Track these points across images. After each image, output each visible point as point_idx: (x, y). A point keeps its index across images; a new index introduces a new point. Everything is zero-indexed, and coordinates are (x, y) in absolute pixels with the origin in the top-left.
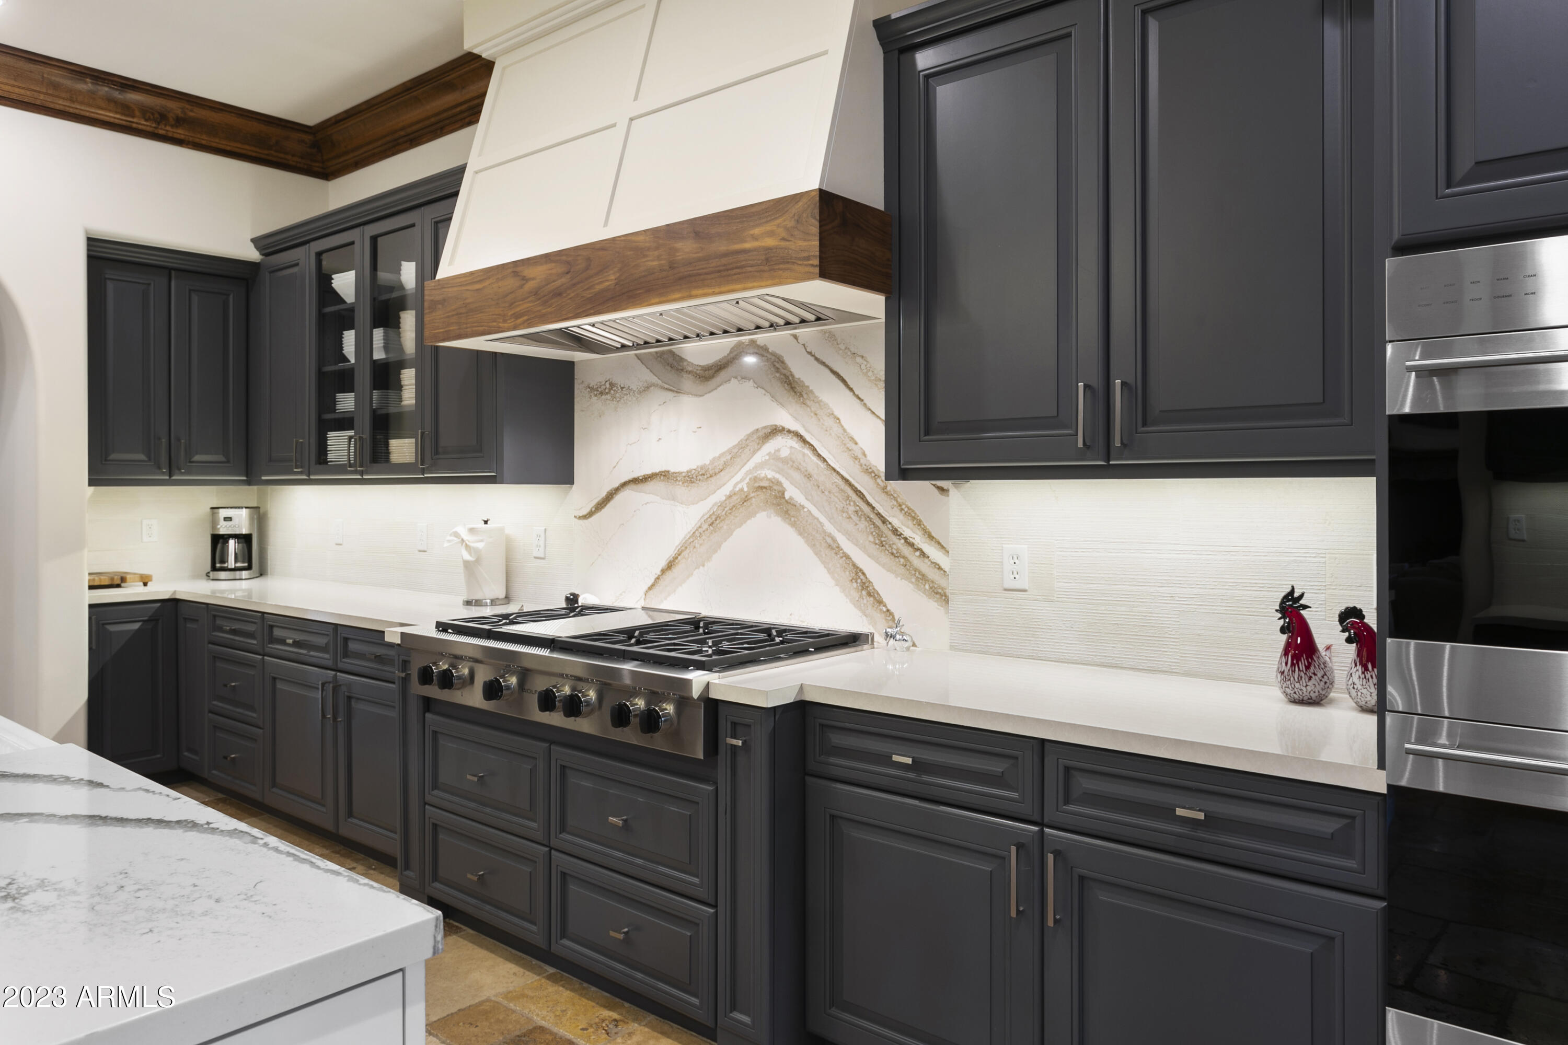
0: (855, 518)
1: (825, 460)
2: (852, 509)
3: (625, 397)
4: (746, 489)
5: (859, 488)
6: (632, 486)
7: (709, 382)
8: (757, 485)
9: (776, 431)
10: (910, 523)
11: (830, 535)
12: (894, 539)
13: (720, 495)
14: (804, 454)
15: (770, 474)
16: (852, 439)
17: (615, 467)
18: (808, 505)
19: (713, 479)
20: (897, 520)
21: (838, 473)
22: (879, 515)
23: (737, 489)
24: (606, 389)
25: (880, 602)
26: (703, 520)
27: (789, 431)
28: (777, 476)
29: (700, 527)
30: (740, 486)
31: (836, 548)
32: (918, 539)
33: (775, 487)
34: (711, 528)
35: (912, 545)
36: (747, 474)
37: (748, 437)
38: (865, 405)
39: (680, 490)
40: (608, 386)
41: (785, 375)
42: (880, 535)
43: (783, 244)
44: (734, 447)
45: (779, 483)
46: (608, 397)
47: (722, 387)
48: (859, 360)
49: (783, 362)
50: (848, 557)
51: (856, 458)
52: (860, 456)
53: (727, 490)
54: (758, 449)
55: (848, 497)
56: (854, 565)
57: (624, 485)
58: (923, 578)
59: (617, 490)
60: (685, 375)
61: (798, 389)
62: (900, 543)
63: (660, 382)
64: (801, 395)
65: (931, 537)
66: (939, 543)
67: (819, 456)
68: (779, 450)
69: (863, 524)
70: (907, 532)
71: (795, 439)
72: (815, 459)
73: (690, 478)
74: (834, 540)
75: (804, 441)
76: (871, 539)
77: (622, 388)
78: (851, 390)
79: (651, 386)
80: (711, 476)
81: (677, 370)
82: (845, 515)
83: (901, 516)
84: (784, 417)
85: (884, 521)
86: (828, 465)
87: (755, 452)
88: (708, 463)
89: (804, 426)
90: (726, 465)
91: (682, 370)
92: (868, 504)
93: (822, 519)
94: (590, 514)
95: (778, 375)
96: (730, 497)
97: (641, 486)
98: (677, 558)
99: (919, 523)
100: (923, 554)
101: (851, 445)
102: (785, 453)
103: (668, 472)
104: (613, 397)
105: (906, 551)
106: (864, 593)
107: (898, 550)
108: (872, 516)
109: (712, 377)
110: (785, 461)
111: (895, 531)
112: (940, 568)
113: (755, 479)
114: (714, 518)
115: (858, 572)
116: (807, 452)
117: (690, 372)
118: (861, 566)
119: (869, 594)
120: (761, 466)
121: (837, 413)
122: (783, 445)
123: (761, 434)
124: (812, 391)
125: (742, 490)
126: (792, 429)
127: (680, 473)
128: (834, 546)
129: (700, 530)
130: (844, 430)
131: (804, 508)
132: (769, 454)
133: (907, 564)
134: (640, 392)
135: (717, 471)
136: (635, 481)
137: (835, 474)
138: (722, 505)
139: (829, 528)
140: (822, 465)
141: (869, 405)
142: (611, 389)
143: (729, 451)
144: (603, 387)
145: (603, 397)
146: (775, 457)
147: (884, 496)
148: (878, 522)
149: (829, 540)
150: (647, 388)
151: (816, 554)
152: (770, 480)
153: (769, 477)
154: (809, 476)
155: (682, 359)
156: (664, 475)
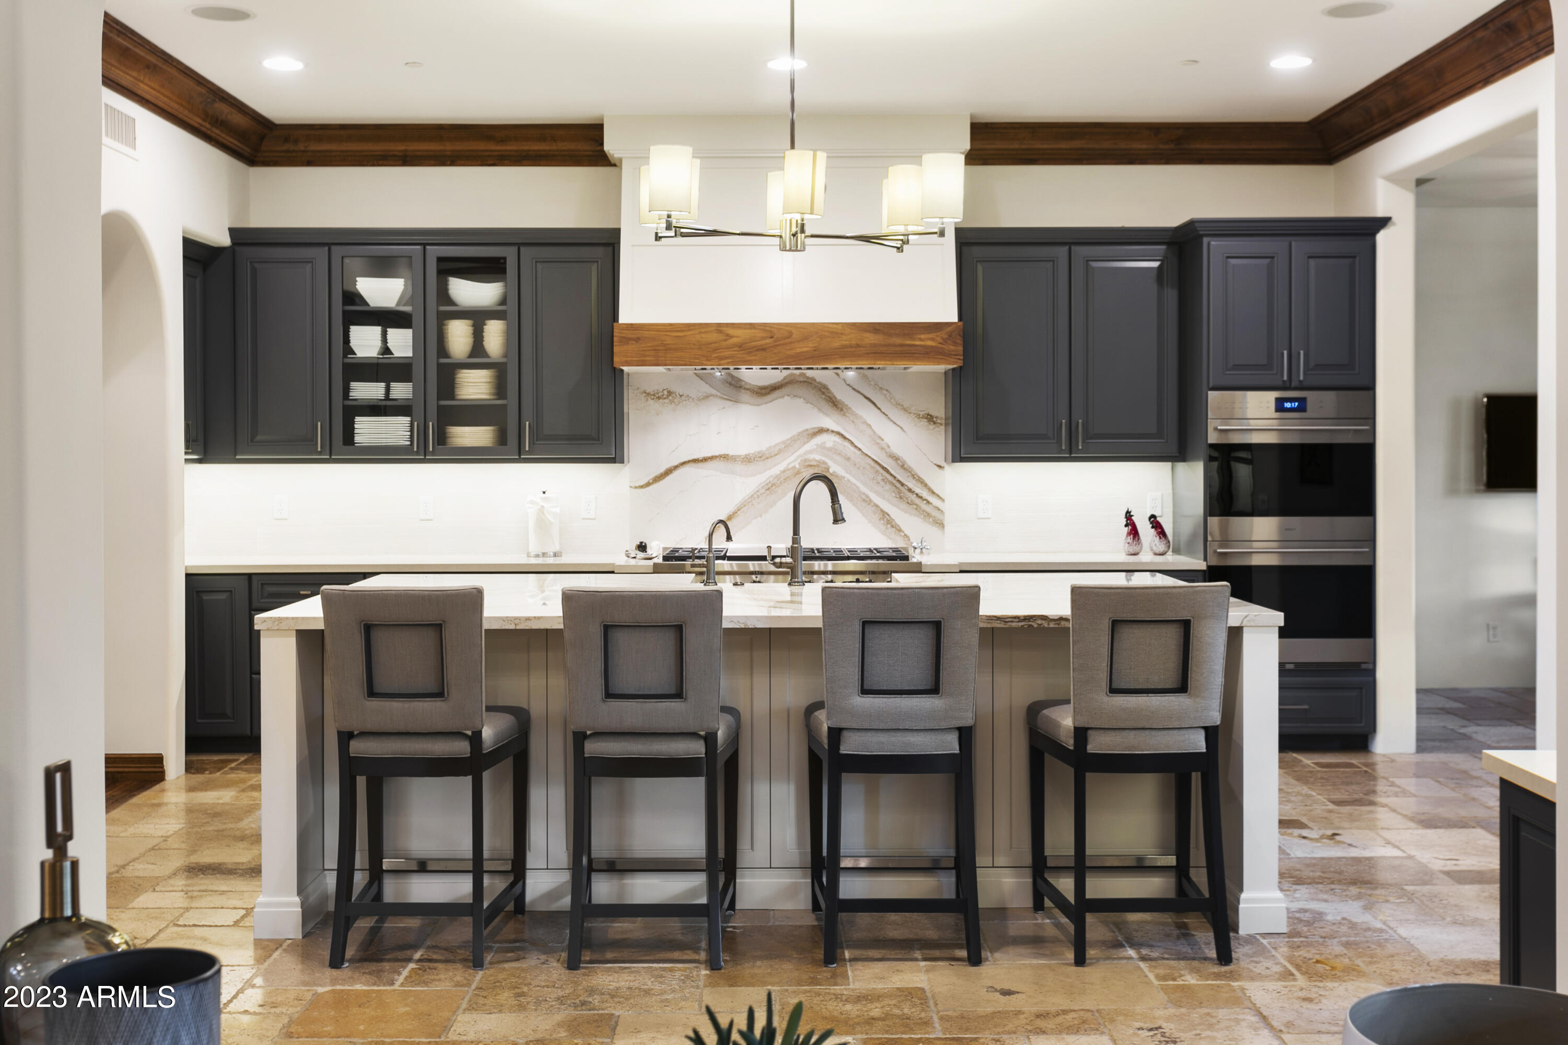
0: (882, 483)
1: (860, 449)
2: (880, 478)
3: (684, 402)
4: (797, 467)
5: (885, 466)
6: (692, 464)
7: (764, 397)
8: (807, 464)
9: (821, 431)
10: (920, 485)
11: (864, 494)
12: (910, 494)
13: (776, 470)
14: (844, 446)
15: (818, 457)
16: (880, 437)
17: (674, 451)
18: (848, 476)
19: (769, 461)
20: (911, 484)
21: (870, 457)
22: (899, 481)
23: (790, 467)
24: (663, 395)
25: (900, 530)
26: (760, 487)
27: (833, 431)
28: (823, 458)
29: (758, 491)
30: (792, 465)
31: (868, 501)
32: (925, 494)
33: (822, 465)
34: (768, 492)
35: (921, 497)
36: (799, 457)
37: (799, 434)
38: (889, 418)
39: (739, 467)
40: (665, 392)
41: (829, 397)
42: (900, 492)
43: (940, 345)
44: (788, 440)
45: (824, 463)
46: (666, 401)
47: (776, 401)
48: (885, 392)
49: (828, 389)
50: (877, 506)
51: (883, 449)
52: (885, 447)
53: (782, 466)
54: (808, 442)
55: (877, 471)
56: (882, 511)
57: (684, 463)
58: (929, 515)
59: (676, 467)
60: (743, 391)
61: (840, 406)
62: (913, 497)
63: (719, 394)
64: (842, 410)
65: (933, 493)
66: (938, 496)
67: (856, 447)
68: (825, 443)
69: (888, 487)
70: (918, 490)
71: (838, 436)
72: (853, 449)
73: (748, 459)
74: (867, 496)
75: (845, 438)
76: (894, 495)
77: (681, 396)
78: (879, 409)
79: (711, 396)
80: (767, 458)
81: (736, 387)
82: (875, 481)
83: (914, 482)
84: (828, 422)
85: (903, 485)
86: (862, 452)
87: (805, 443)
88: (764, 449)
89: (844, 429)
90: (780, 451)
91: (741, 387)
92: (891, 475)
93: (858, 484)
94: (648, 484)
95: (824, 396)
96: (784, 471)
97: (700, 465)
98: (736, 513)
99: (926, 485)
100: (928, 502)
101: (879, 441)
102: (829, 444)
103: (728, 455)
104: (672, 402)
105: (918, 501)
106: (889, 526)
107: (912, 501)
108: (894, 482)
109: (769, 393)
110: (829, 449)
111: (910, 490)
112: (939, 509)
113: (805, 460)
114: (770, 485)
115: (884, 514)
116: (847, 444)
117: (747, 389)
118: (886, 510)
119: (892, 526)
120: (811, 452)
121: (869, 422)
122: (828, 440)
123: (810, 432)
124: (850, 408)
125: (795, 467)
126: (835, 430)
127: (739, 456)
128: (868, 500)
129: (758, 493)
130: (874, 432)
131: (844, 478)
132: (817, 445)
133: (918, 508)
134: (699, 400)
135: (772, 455)
136: (695, 461)
137: (867, 458)
138: (777, 477)
139: (863, 489)
140: (858, 452)
141: (891, 418)
142: (668, 396)
143: (783, 442)
144: (660, 394)
145: (661, 401)
146: (822, 447)
147: (902, 470)
148: (898, 485)
149: (864, 497)
150: (707, 397)
151: (854, 505)
152: (817, 461)
153: (817, 459)
154: (848, 459)
155: (740, 380)
156: (725, 457)
